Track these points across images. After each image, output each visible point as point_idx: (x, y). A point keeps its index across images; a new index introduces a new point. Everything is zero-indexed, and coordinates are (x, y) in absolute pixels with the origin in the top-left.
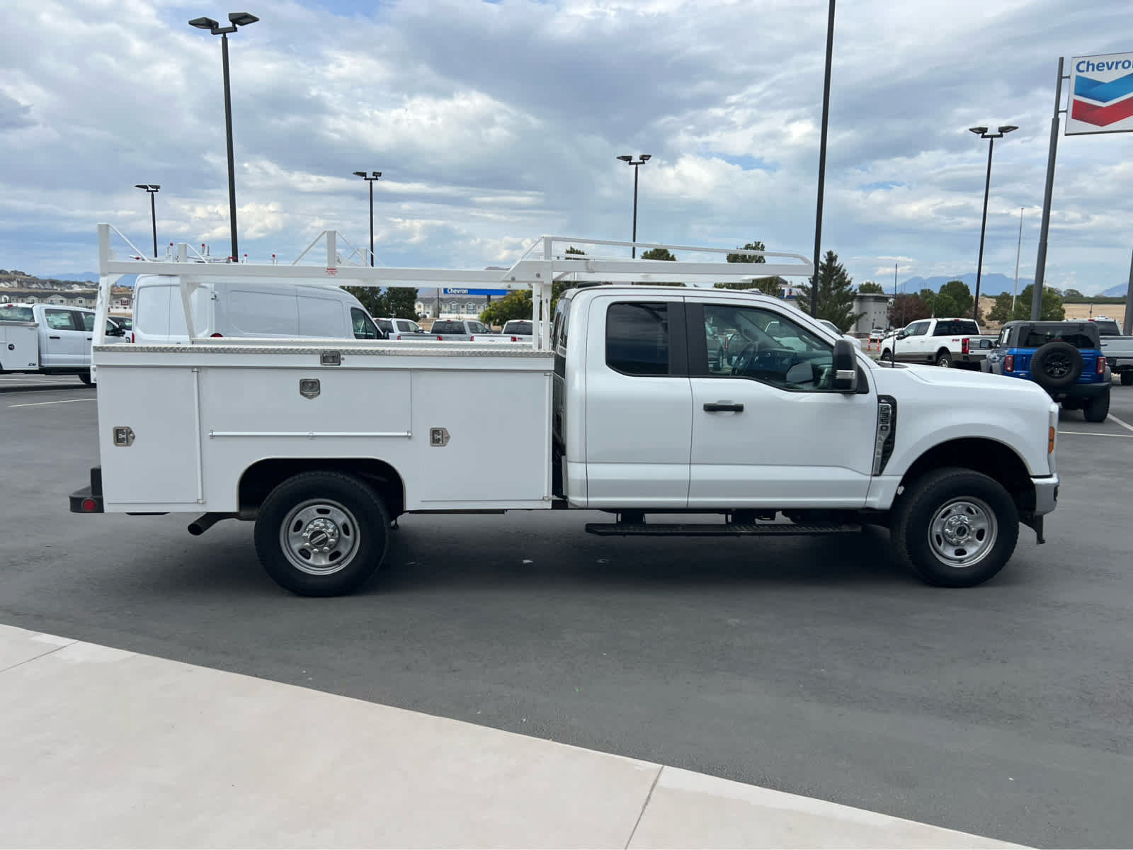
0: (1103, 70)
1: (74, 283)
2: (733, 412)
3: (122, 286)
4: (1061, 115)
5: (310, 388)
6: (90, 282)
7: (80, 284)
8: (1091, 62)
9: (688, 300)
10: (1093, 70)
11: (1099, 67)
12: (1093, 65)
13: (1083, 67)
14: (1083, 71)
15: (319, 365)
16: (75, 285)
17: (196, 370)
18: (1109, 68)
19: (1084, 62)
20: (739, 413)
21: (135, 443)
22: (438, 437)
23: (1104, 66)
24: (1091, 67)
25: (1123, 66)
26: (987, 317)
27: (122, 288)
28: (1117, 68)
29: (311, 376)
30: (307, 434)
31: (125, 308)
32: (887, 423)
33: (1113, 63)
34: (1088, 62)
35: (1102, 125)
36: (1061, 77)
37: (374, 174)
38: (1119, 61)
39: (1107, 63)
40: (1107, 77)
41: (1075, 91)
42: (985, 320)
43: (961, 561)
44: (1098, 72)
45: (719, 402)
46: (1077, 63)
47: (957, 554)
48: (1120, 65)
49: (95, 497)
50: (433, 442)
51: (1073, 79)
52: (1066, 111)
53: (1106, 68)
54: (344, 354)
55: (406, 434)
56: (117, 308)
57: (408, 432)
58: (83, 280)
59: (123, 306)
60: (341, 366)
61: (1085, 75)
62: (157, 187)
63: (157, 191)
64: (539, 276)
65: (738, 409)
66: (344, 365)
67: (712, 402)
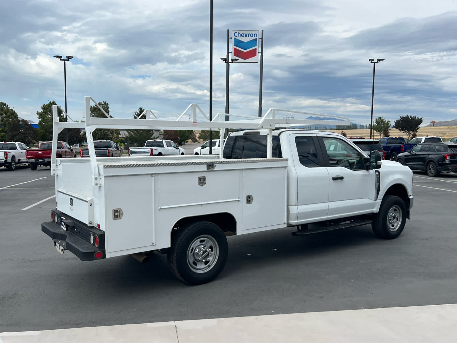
0: (243, 37)
2: (340, 180)
4: (230, 54)
5: (202, 181)
8: (239, 33)
9: (318, 135)
10: (240, 36)
11: (242, 35)
12: (240, 34)
13: (236, 34)
14: (236, 36)
15: (206, 170)
17: (154, 175)
18: (246, 36)
19: (237, 33)
21: (124, 217)
22: (249, 200)
23: (244, 35)
24: (239, 35)
25: (251, 36)
26: (198, 138)
28: (248, 36)
29: (202, 175)
30: (200, 203)
32: (378, 180)
33: (247, 34)
34: (238, 33)
35: (245, 59)
36: (228, 38)
38: (249, 34)
39: (245, 34)
40: (245, 39)
41: (234, 44)
42: (198, 139)
43: (394, 229)
44: (242, 37)
46: (234, 33)
48: (250, 35)
49: (102, 250)
50: (247, 202)
51: (233, 39)
52: (231, 52)
53: (244, 36)
54: (216, 164)
55: (238, 199)
57: (239, 198)
60: (215, 169)
61: (237, 38)
64: (271, 125)
65: (342, 178)
66: (216, 169)
67: (335, 176)
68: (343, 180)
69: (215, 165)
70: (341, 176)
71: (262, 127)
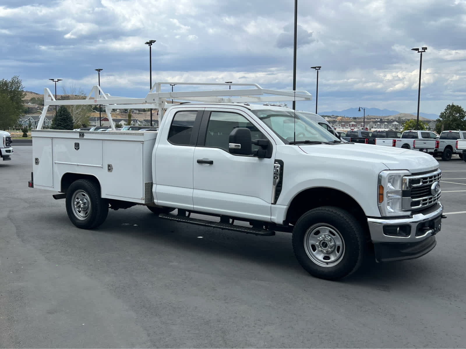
1: (326, 116)
2: (209, 164)
3: (347, 117)
5: (77, 146)
6: (333, 115)
7: (328, 117)
9: (206, 109)
15: (79, 138)
16: (326, 117)
20: (211, 165)
22: (110, 168)
27: (347, 118)
29: (77, 141)
30: (77, 164)
31: (343, 128)
32: (277, 175)
37: (423, 48)
43: (327, 263)
45: (203, 159)
47: (324, 259)
50: (108, 170)
55: (101, 166)
56: (339, 128)
58: (330, 115)
59: (342, 127)
62: (320, 67)
63: (320, 69)
64: (154, 100)
65: (211, 163)
66: (85, 137)
67: (201, 158)
68: (213, 165)
69: (85, 134)
70: (210, 160)
71: (146, 102)
